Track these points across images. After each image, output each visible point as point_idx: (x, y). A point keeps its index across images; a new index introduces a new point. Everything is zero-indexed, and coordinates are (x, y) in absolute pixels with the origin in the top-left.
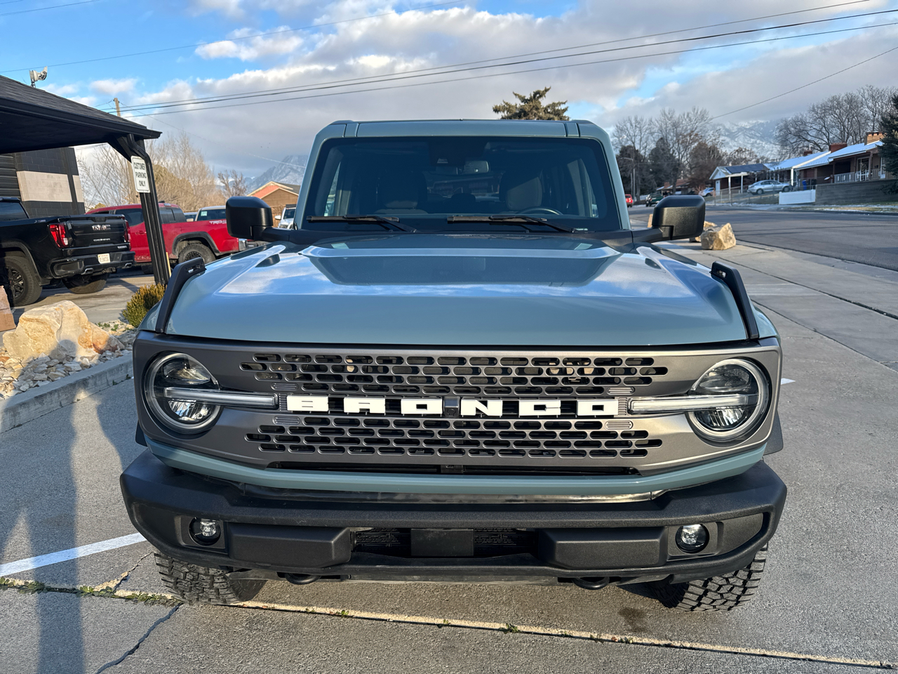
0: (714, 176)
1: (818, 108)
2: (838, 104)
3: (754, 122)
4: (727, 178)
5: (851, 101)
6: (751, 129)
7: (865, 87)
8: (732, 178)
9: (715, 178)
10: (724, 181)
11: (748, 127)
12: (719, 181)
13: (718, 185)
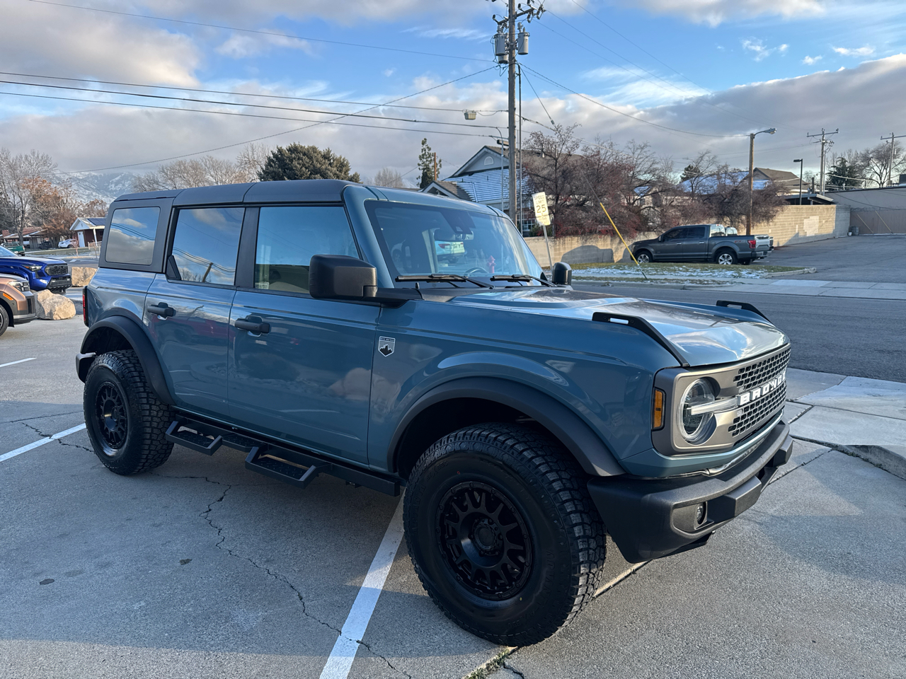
0: (74, 227)
1: (167, 170)
2: (185, 168)
3: (87, 173)
4: (92, 230)
5: (195, 167)
6: (84, 180)
7: (206, 157)
8: (96, 230)
9: (76, 229)
10: (88, 233)
11: (81, 178)
12: (82, 233)
13: (81, 237)
